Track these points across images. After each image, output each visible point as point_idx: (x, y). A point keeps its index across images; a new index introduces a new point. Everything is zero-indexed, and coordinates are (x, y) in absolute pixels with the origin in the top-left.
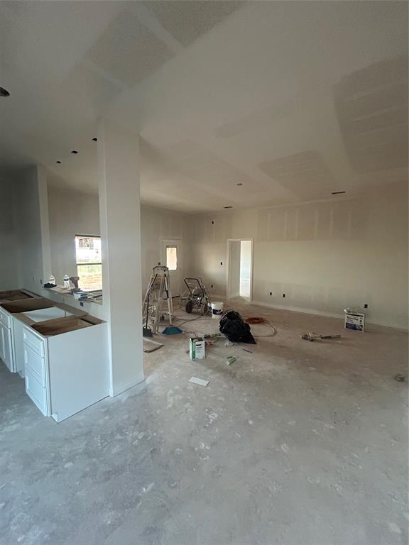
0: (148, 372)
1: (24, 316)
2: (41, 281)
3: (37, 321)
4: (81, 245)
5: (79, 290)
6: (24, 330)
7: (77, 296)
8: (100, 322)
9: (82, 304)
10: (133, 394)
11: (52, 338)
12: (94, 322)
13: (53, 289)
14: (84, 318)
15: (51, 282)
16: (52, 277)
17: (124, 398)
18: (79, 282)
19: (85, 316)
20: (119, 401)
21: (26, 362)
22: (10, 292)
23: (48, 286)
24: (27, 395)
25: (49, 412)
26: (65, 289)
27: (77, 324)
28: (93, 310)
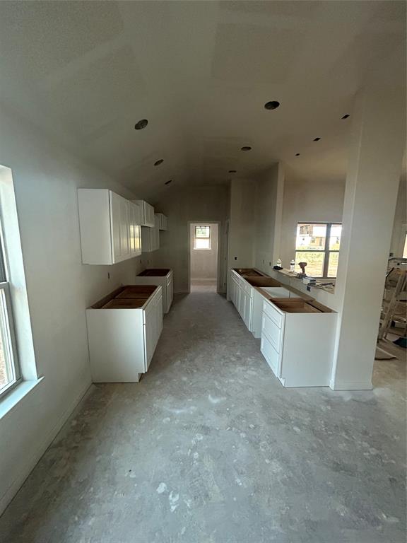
0: (376, 383)
1: (262, 290)
2: (270, 264)
3: (273, 297)
4: (302, 232)
5: (305, 276)
6: (264, 301)
7: (306, 281)
8: (330, 311)
9: (309, 289)
10: (358, 399)
11: (288, 314)
12: (322, 309)
13: (281, 271)
14: (310, 303)
15: (278, 265)
16: (279, 261)
17: (347, 398)
18: (305, 268)
19: (311, 301)
20: (341, 398)
21: (263, 327)
22: (246, 269)
23: (277, 268)
24: (261, 352)
25: (279, 375)
26: (291, 272)
27: (303, 307)
28: (322, 297)
